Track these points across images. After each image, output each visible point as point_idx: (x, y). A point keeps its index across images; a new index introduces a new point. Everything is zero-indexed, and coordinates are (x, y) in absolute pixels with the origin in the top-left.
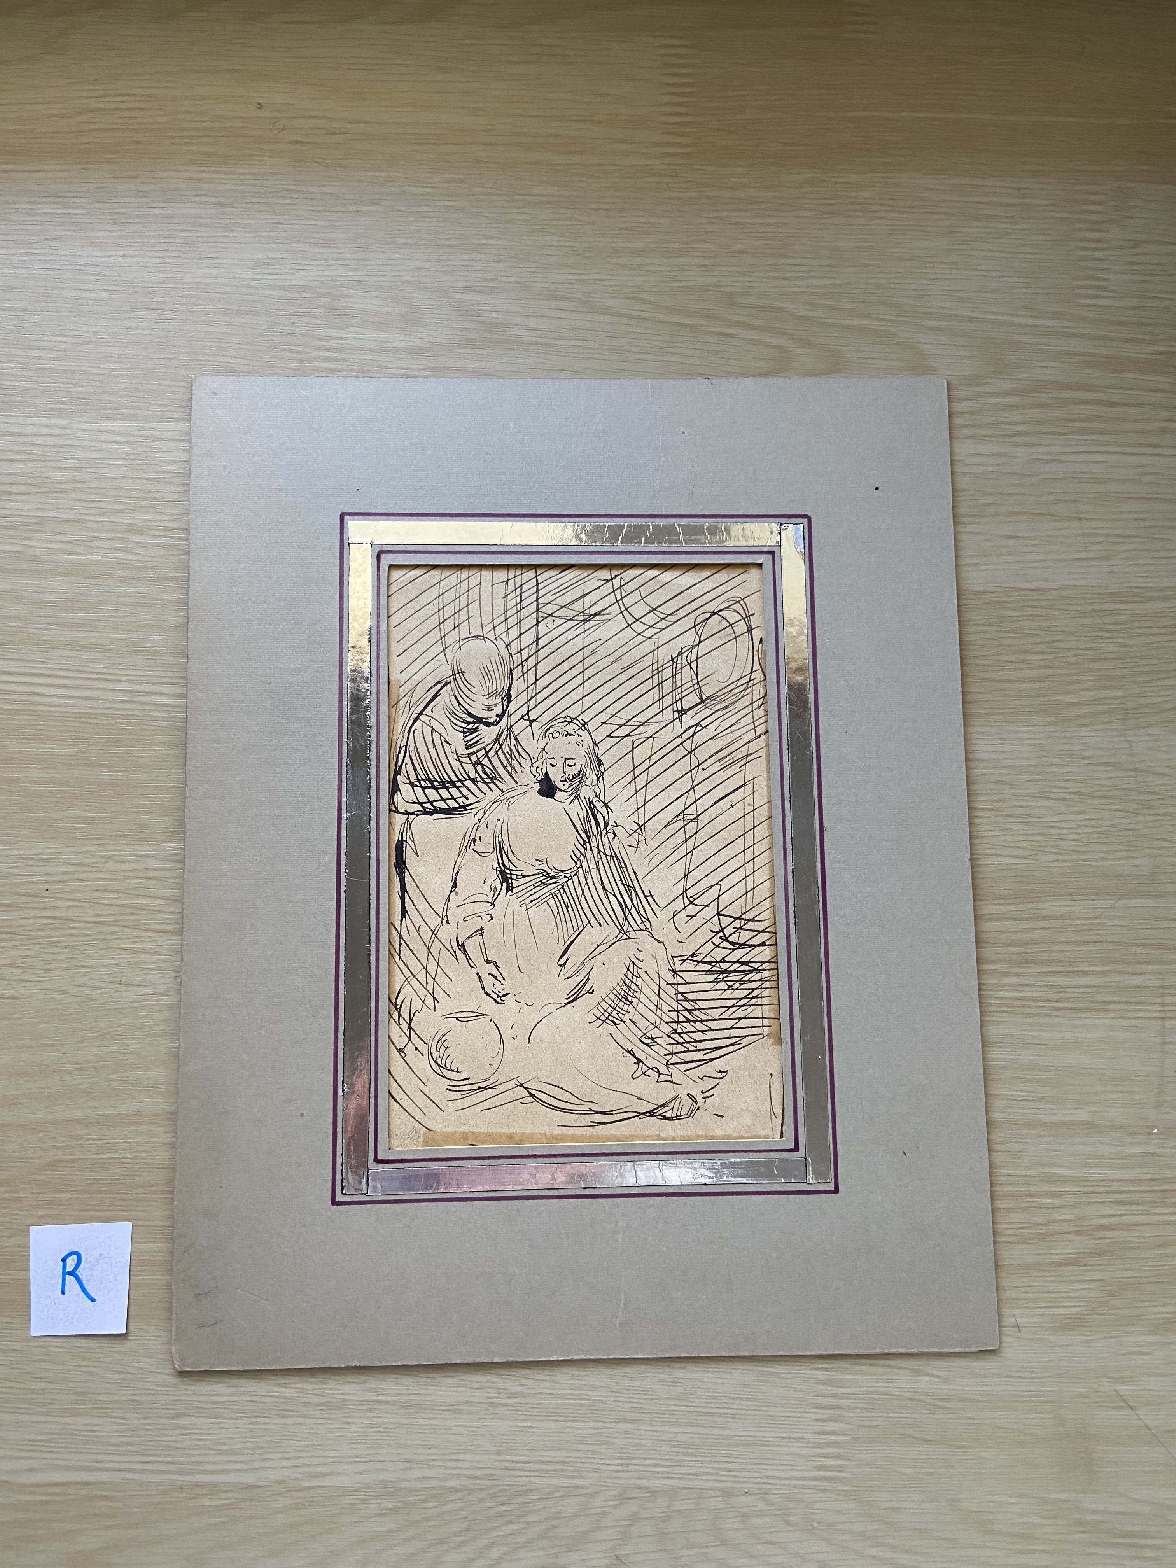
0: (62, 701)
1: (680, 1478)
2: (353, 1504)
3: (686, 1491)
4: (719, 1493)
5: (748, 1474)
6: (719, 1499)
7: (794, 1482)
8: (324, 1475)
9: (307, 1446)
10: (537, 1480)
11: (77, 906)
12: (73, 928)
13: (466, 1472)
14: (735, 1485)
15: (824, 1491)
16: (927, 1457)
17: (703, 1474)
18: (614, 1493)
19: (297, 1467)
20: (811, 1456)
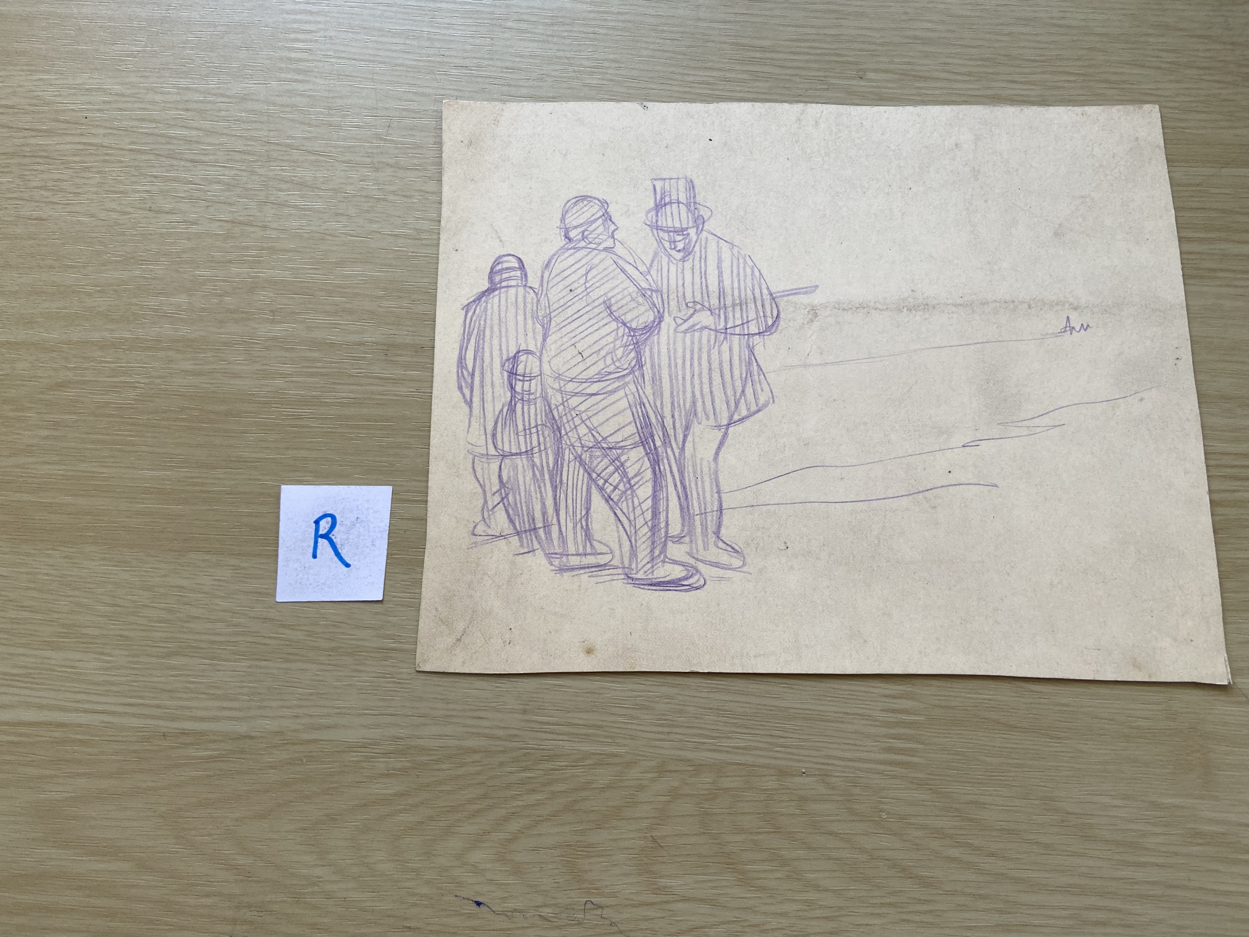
1: (727, 752)
2: (358, 761)
3: (734, 767)
4: (774, 772)
5: (807, 753)
6: (773, 778)
7: (859, 764)
8: (329, 727)
9: (311, 694)
10: (566, 745)
11: (114, 135)
12: (107, 154)
13: (487, 731)
14: (791, 764)
15: (894, 777)
16: (1015, 746)
17: (756, 748)
18: (654, 763)
19: (297, 717)
20: (878, 736)
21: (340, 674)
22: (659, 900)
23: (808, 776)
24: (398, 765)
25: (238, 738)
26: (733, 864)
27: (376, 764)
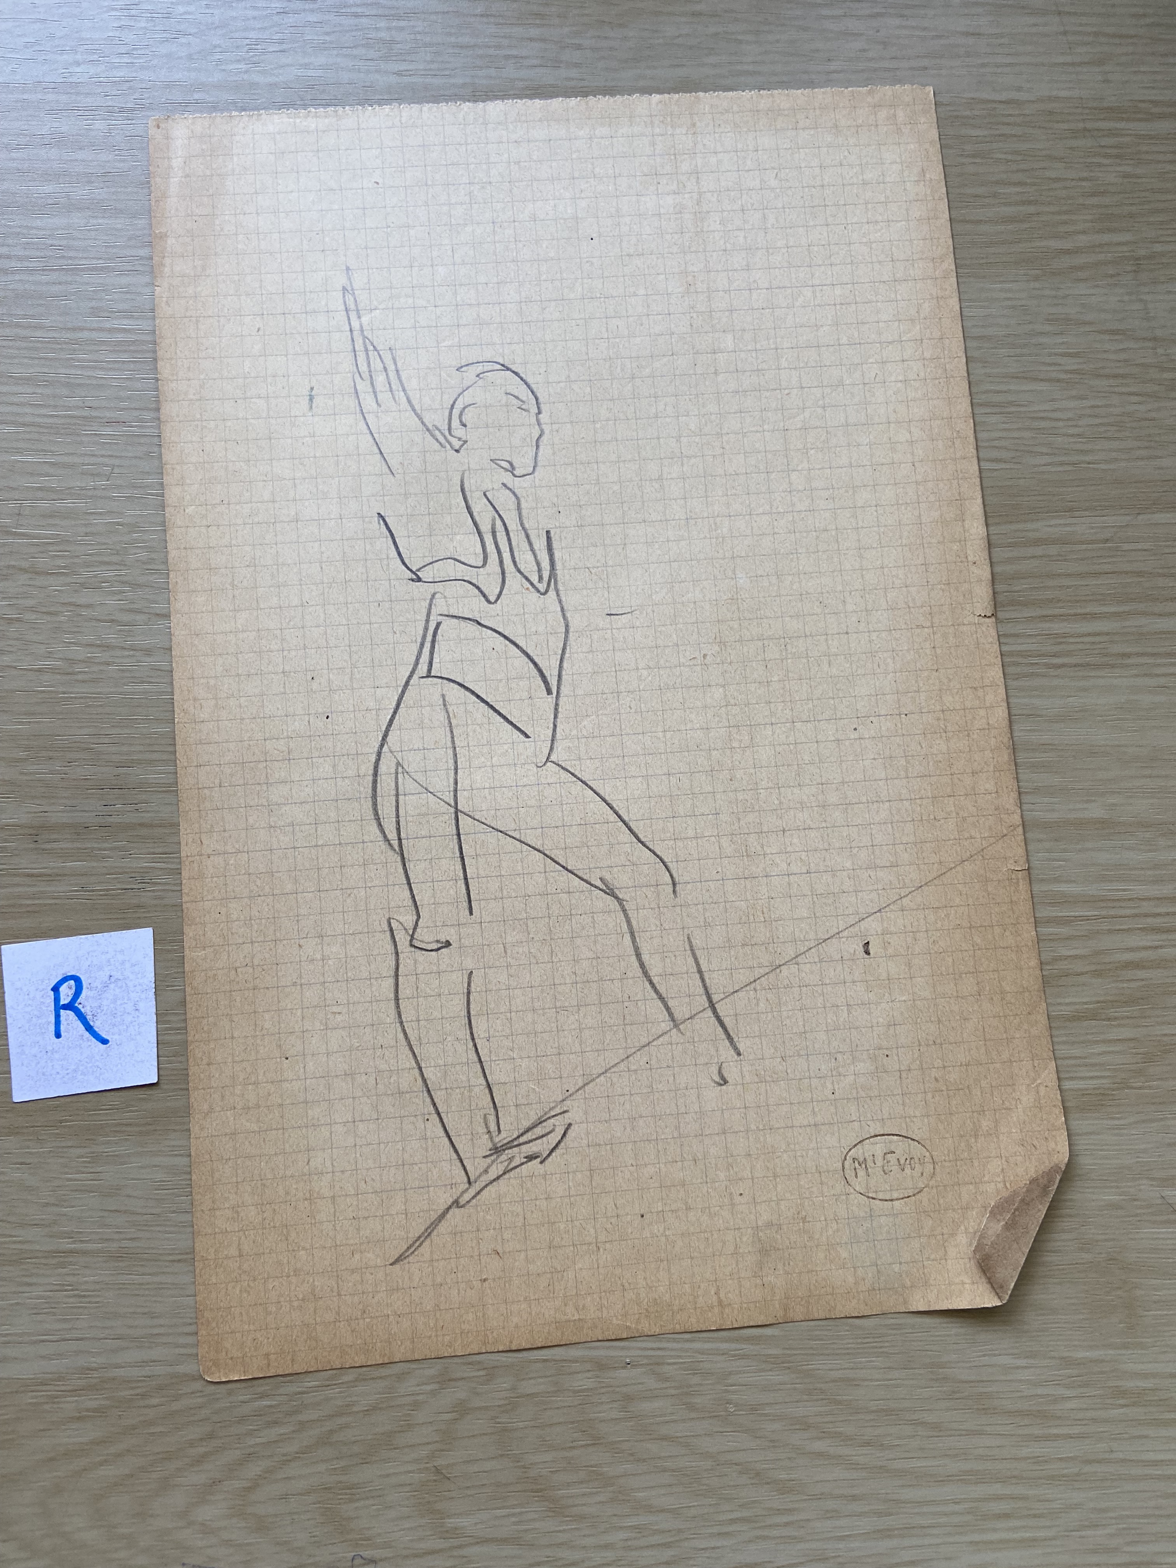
22: (448, 1545)
23: (634, 1367)
24: (93, 1404)
26: (542, 1490)
27: (64, 1405)
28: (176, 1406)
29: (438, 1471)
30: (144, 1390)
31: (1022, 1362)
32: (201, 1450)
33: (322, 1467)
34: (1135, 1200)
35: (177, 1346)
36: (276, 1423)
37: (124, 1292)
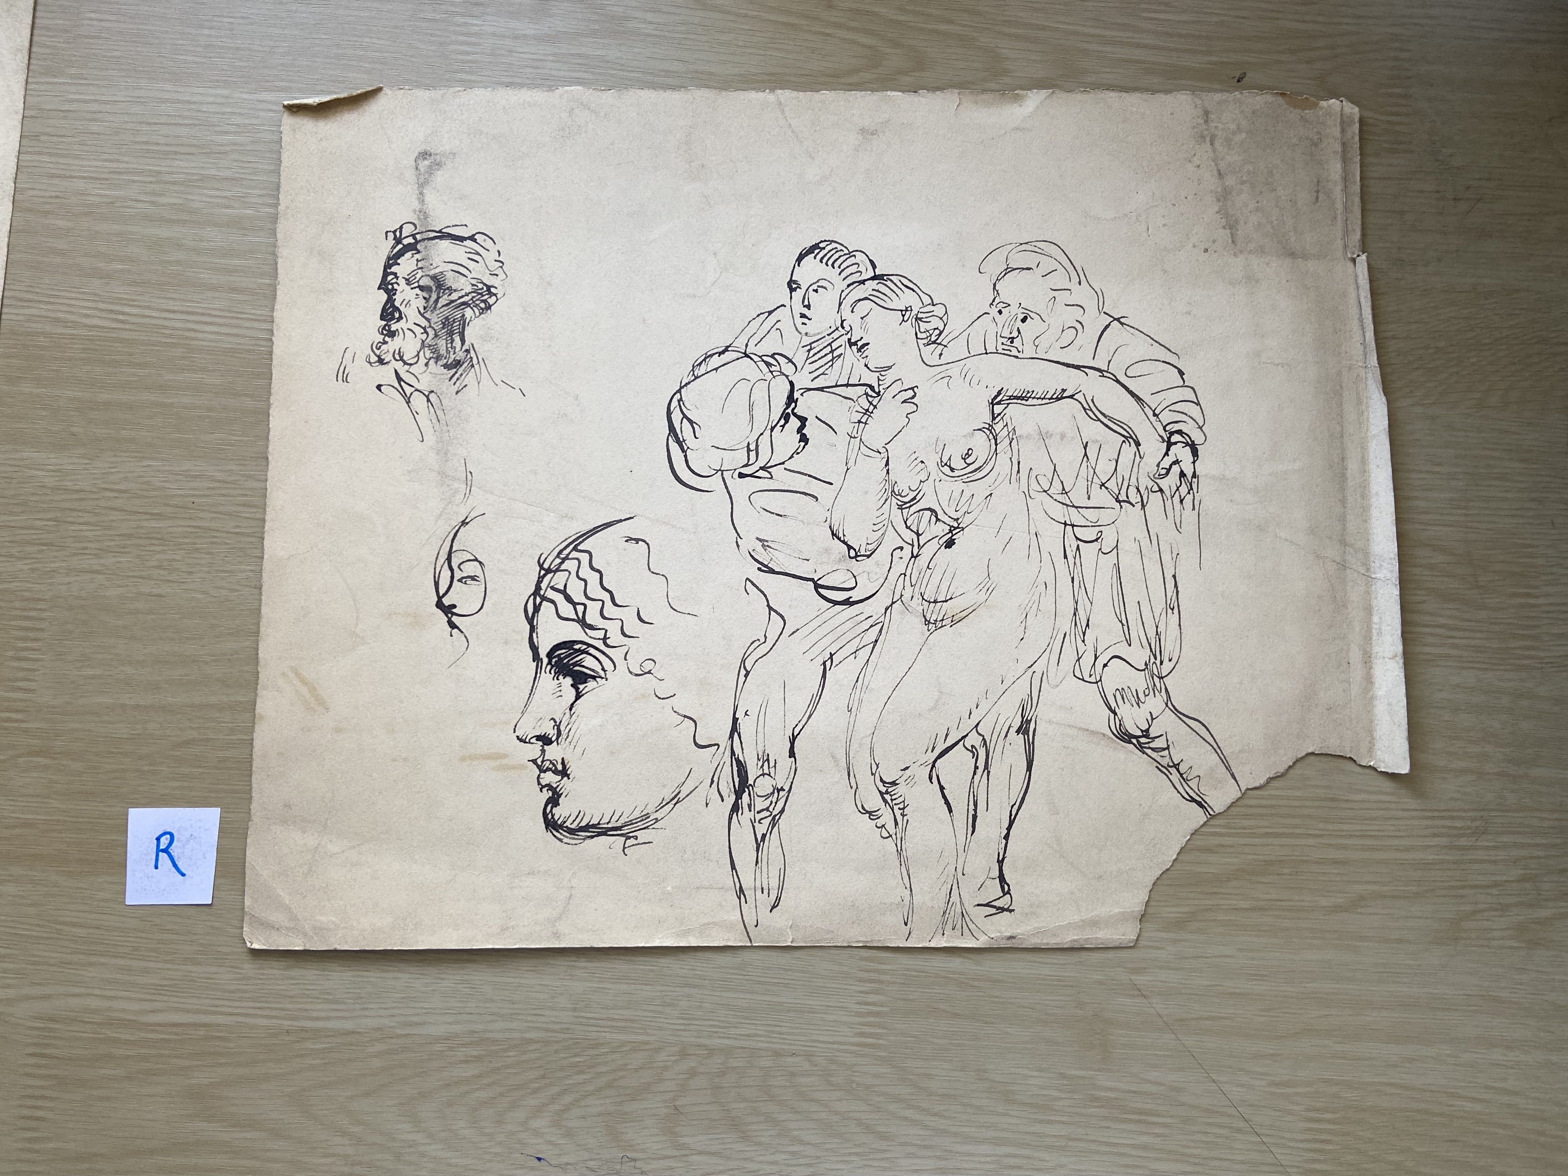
0: (213, 337)
1: (735, 1039)
2: (442, 1051)
3: (740, 1050)
4: (770, 1053)
5: (796, 1038)
6: (770, 1058)
7: (836, 1046)
8: (418, 1024)
9: (404, 998)
10: (608, 1035)
11: (220, 519)
12: (215, 537)
13: (545, 1026)
14: (783, 1047)
15: (862, 1056)
16: (957, 1030)
17: (756, 1035)
18: (676, 1049)
19: (394, 1016)
20: (853, 1024)
21: (426, 981)
22: (678, 1154)
23: (797, 1056)
24: (475, 1053)
25: (344, 1034)
26: (737, 1125)
27: (459, 1053)
28: (524, 1057)
29: (676, 1108)
30: (506, 1047)
31: (1035, 1074)
32: (537, 1085)
33: (608, 1101)
34: (1114, 980)
35: (526, 1021)
36: (582, 1072)
37: (497, 987)
